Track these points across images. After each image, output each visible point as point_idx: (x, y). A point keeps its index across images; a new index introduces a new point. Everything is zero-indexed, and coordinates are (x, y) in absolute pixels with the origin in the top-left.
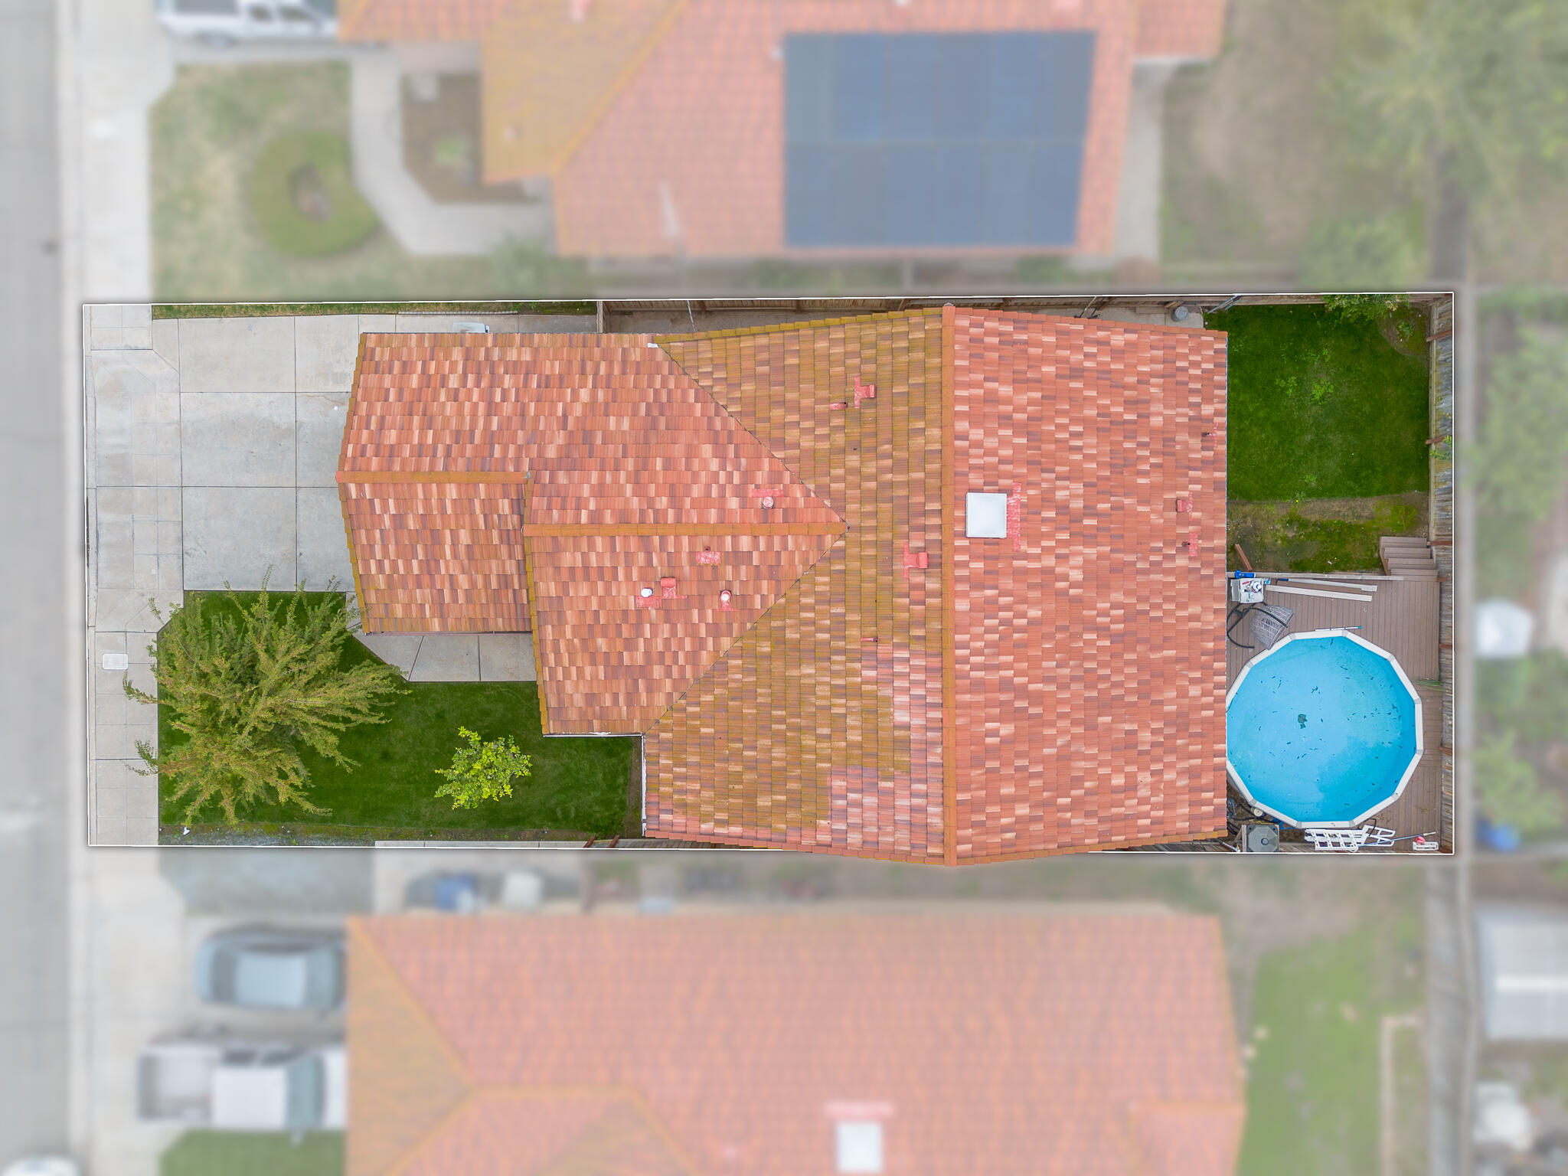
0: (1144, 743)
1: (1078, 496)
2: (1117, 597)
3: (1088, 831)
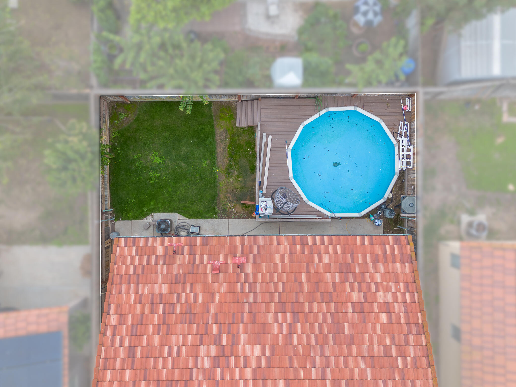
0: (359, 298)
1: (208, 350)
2: (270, 317)
3: (418, 343)
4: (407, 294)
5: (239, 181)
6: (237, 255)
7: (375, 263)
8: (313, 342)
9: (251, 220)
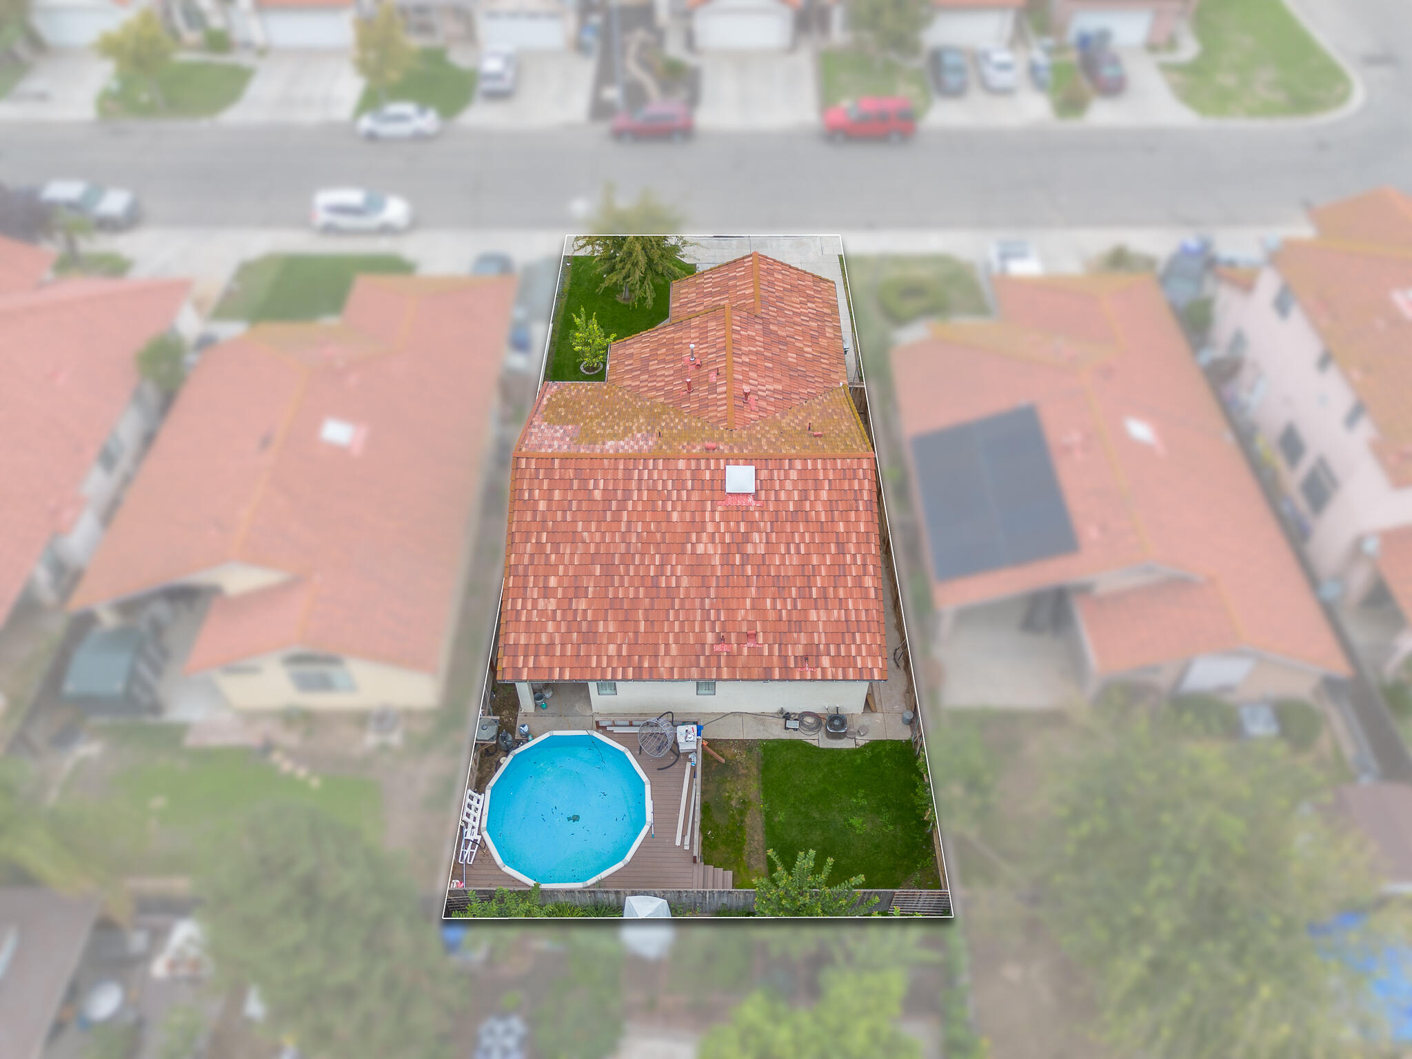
0: (577, 604)
1: (755, 549)
2: (685, 582)
4: (519, 607)
5: (728, 792)
6: (725, 654)
7: (552, 644)
9: (710, 737)
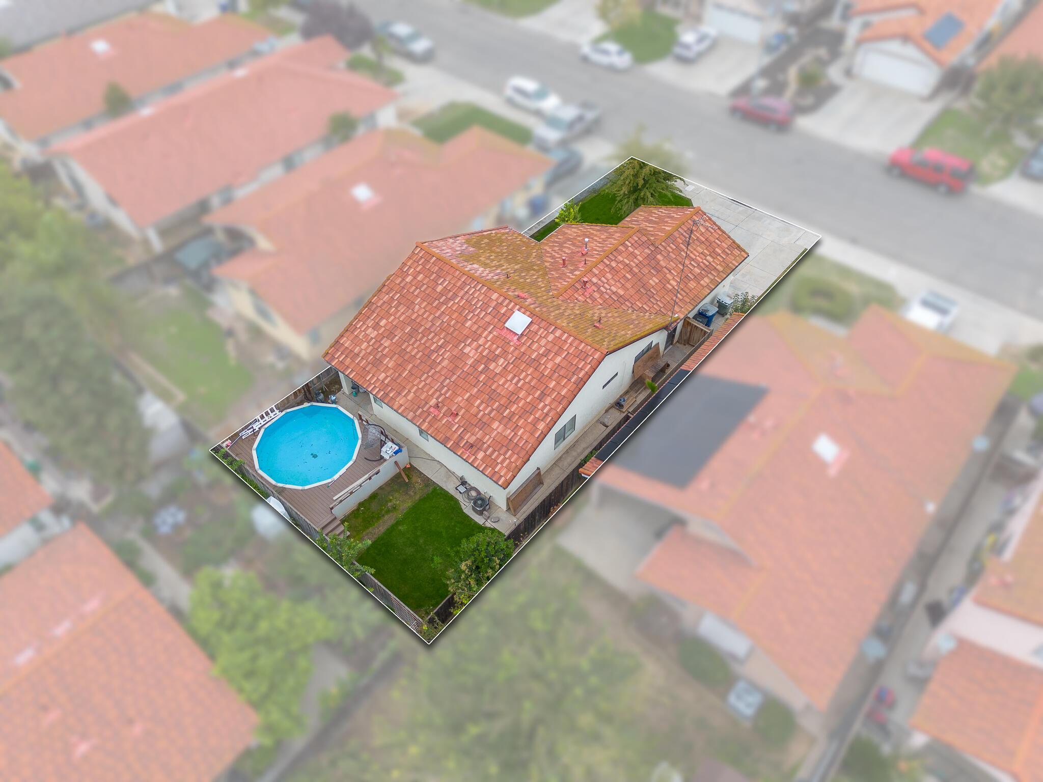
3: (379, 299)
5: (393, 497)
6: (433, 416)
8: (433, 334)
9: (414, 465)
